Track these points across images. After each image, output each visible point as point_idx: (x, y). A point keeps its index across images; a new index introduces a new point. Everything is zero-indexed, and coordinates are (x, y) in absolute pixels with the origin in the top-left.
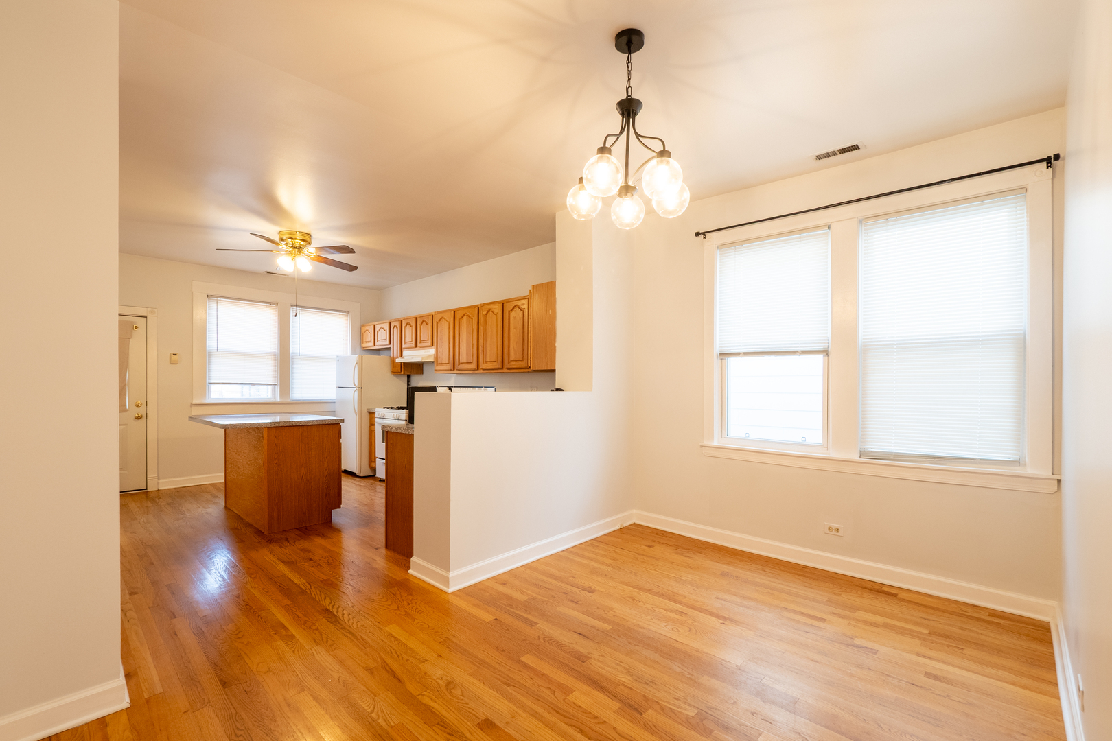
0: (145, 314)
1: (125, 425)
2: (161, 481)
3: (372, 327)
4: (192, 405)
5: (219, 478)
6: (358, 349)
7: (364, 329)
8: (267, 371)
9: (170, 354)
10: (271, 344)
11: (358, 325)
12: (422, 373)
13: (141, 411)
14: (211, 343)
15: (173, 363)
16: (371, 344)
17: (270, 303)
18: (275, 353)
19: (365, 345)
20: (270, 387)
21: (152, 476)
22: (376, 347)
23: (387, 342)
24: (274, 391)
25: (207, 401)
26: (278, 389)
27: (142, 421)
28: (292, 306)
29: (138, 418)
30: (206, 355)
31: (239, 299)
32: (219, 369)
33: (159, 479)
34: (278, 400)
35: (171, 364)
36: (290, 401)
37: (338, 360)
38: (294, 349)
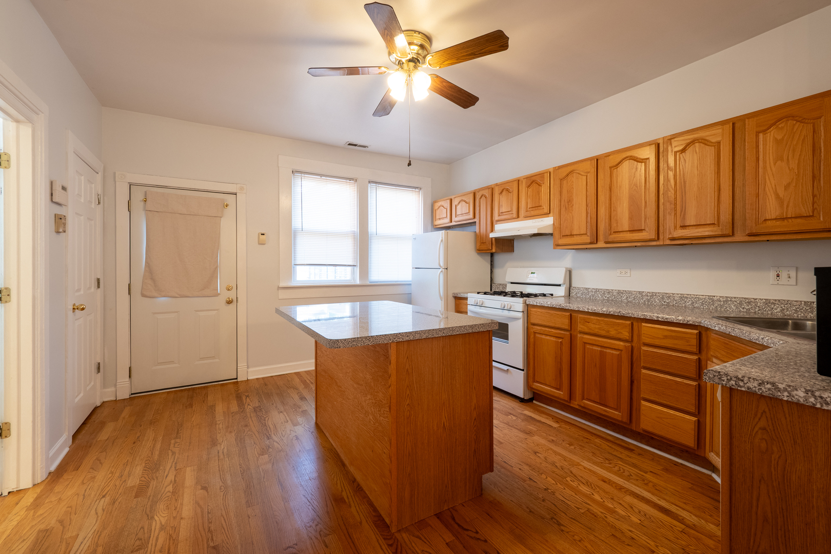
0: (234, 191)
1: (217, 310)
2: (250, 370)
3: (449, 201)
4: (279, 288)
5: (309, 365)
6: (430, 227)
7: (437, 205)
8: (346, 252)
9: (259, 234)
10: (350, 224)
11: (429, 202)
12: (512, 250)
13: (232, 295)
14: (296, 223)
15: (261, 243)
16: (448, 220)
17: (350, 179)
18: (354, 233)
19: (438, 222)
20: (350, 268)
21: (242, 365)
22: (453, 223)
23: (471, 216)
24: (353, 273)
25: (293, 284)
26: (357, 270)
27: (233, 306)
28: (369, 182)
29: (229, 302)
30: (292, 235)
31: (321, 175)
32: (305, 250)
33: (248, 367)
34: (358, 282)
35: (259, 244)
36: (368, 283)
37: (415, 239)
38: (372, 228)
